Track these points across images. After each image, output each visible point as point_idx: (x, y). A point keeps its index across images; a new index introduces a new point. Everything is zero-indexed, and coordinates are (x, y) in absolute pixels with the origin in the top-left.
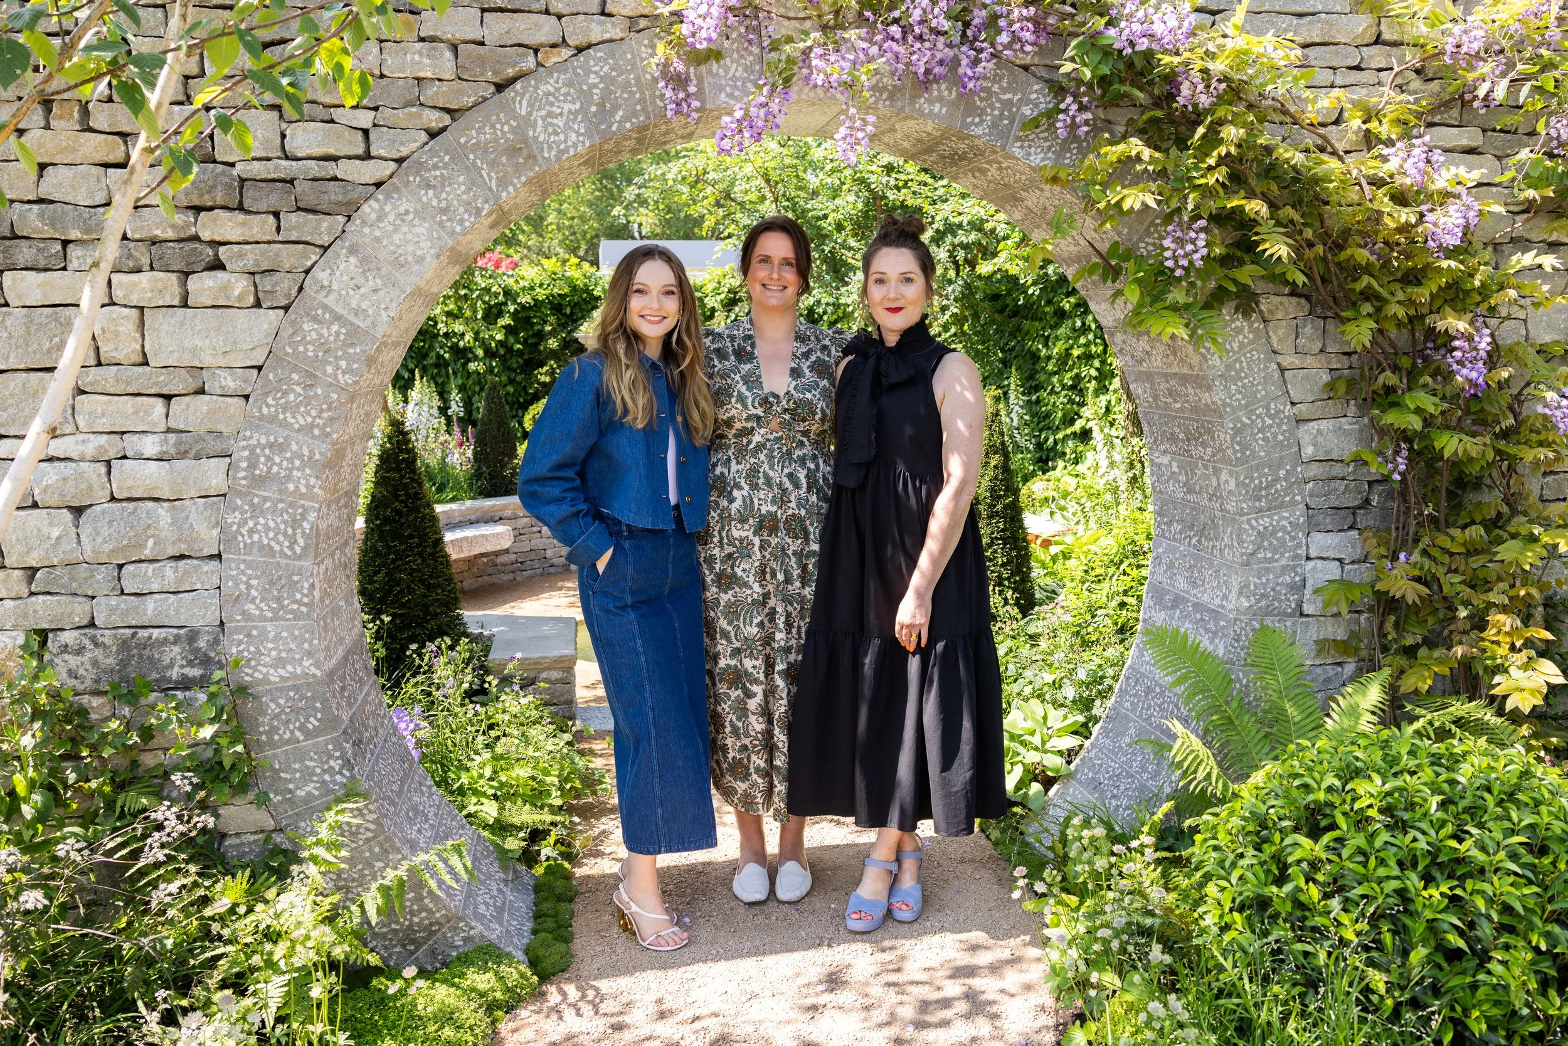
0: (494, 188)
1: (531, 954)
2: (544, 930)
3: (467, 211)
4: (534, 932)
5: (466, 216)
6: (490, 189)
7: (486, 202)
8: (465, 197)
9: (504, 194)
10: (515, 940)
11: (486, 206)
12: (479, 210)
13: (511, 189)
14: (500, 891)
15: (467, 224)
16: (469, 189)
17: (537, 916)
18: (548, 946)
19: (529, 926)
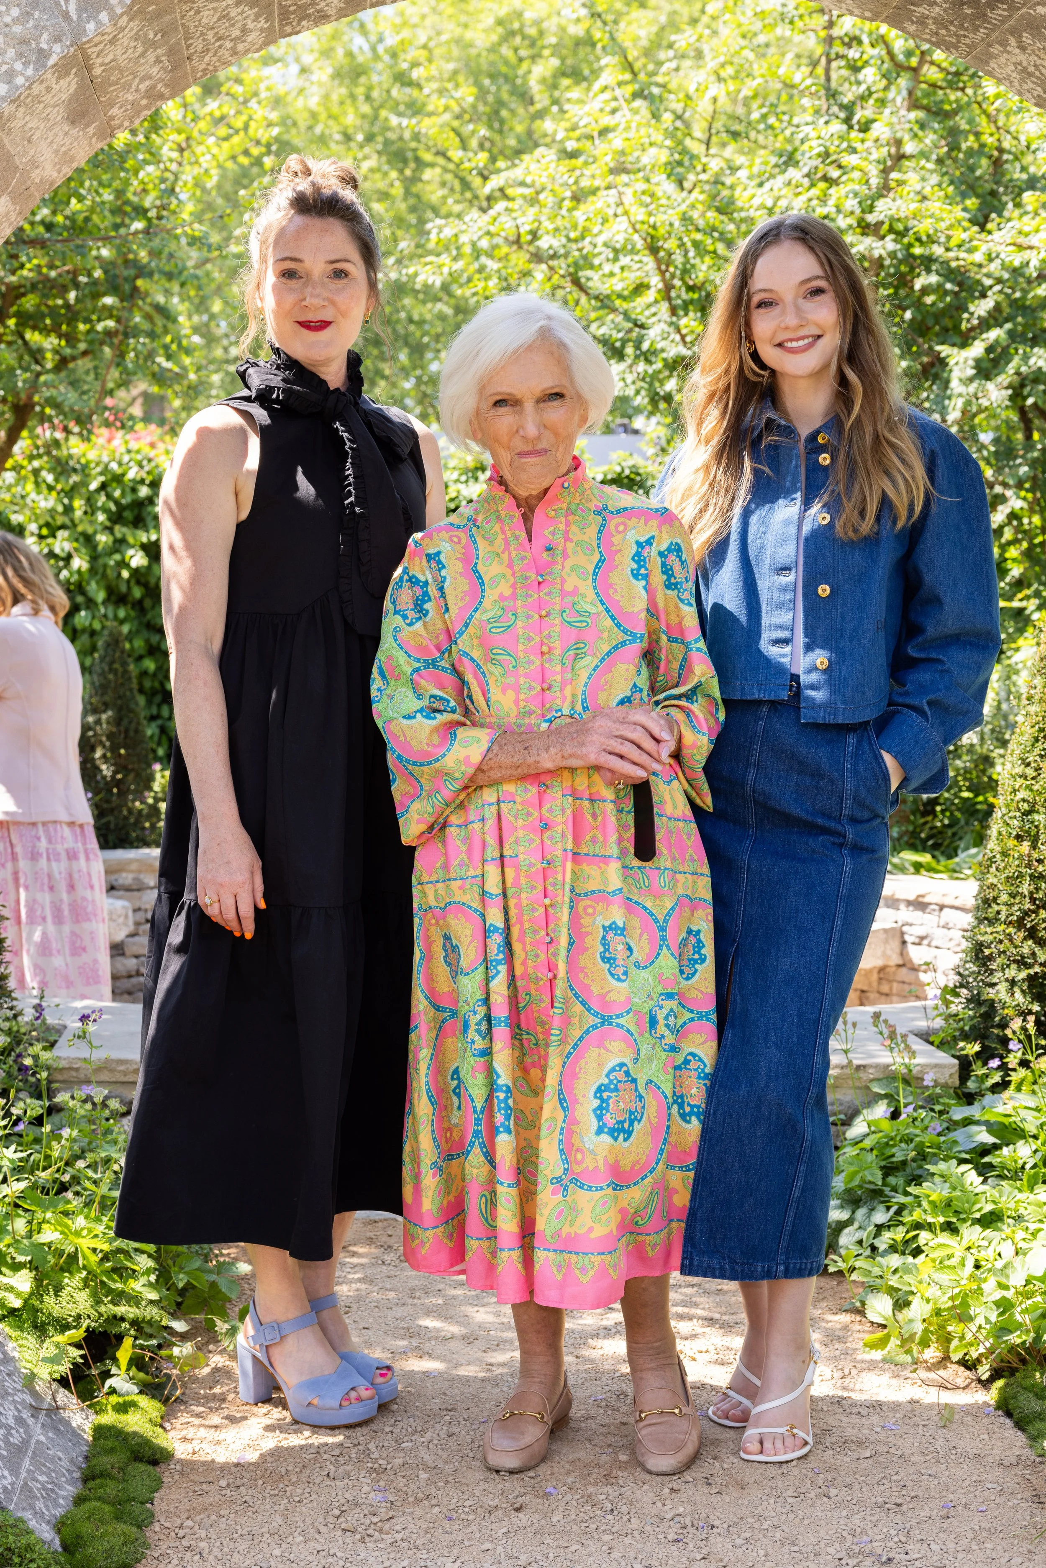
0: (74, 16)
1: (66, 1531)
2: (99, 1499)
3: (20, 55)
4: (79, 1501)
5: (18, 66)
6: (66, 16)
7: (57, 39)
8: (17, 29)
9: (91, 26)
10: (39, 1505)
11: (57, 48)
12: (42, 55)
13: (104, 16)
14: (20, 1420)
15: (20, 81)
16: (27, 15)
17: (88, 1478)
18: (102, 1521)
19: (69, 1490)
